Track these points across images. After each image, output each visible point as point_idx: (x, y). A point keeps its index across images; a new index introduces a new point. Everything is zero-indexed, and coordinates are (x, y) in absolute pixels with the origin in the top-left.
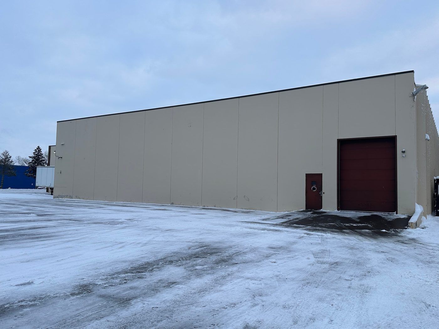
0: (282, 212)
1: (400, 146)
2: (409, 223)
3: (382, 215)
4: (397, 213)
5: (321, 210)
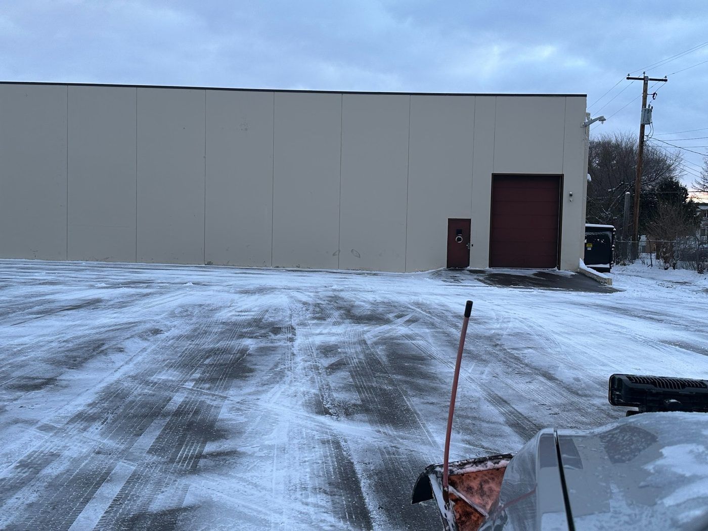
0: (413, 272)
2: (605, 279)
3: (546, 271)
4: (559, 269)
5: (468, 268)
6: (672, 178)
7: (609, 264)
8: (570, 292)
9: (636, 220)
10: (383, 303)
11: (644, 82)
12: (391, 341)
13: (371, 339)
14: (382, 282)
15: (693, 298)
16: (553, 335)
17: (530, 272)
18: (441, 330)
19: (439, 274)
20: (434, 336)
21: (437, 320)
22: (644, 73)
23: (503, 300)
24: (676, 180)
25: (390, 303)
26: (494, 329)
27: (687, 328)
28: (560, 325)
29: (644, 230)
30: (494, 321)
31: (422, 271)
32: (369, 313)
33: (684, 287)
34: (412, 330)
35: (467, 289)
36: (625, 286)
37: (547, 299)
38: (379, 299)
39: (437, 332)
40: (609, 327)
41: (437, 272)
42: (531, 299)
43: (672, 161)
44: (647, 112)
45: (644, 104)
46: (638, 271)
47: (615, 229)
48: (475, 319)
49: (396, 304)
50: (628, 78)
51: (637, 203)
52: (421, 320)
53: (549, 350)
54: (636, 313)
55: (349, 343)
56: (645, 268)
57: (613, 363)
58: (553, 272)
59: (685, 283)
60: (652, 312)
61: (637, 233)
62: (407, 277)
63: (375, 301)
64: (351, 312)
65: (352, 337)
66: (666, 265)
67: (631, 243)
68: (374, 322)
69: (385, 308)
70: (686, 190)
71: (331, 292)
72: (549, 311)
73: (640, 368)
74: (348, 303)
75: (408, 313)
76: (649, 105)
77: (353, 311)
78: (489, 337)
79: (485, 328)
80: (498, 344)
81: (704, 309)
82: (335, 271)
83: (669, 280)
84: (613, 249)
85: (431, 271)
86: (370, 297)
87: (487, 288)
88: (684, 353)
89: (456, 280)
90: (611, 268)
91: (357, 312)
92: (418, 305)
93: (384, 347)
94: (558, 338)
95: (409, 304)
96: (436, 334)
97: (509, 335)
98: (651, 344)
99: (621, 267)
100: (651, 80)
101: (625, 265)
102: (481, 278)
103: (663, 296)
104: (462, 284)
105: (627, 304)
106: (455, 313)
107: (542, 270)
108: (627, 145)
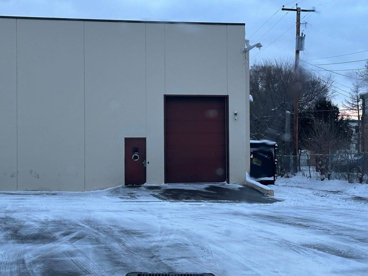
0: (92, 190)
1: (233, 107)
2: (268, 190)
3: (217, 185)
4: (228, 183)
5: (145, 184)
6: (325, 98)
7: (273, 177)
8: (236, 204)
9: (296, 136)
10: (54, 222)
11: (297, 12)
12: (51, 259)
13: (31, 258)
14: (59, 201)
15: (342, 205)
16: (208, 244)
17: (202, 187)
18: (103, 245)
19: (117, 192)
20: (95, 252)
21: (102, 236)
22: (297, 5)
23: (171, 213)
24: (328, 100)
25: (60, 221)
26: (155, 242)
27: (327, 232)
28: (217, 234)
29: (303, 145)
30: (158, 233)
31: (102, 189)
32: (36, 232)
33: (336, 195)
34: (75, 247)
35: (141, 205)
36: (284, 196)
37: (212, 211)
38: (51, 218)
39: (99, 248)
40: (261, 234)
41: (115, 190)
42: (198, 211)
43: (324, 83)
44: (300, 39)
45: (298, 33)
46: (299, 183)
47: (276, 145)
48: (140, 233)
49: (67, 222)
50: (283, 9)
51: (296, 121)
52: (87, 237)
53: (201, 259)
54: (288, 221)
55: (6, 264)
56: (305, 180)
57: (256, 267)
58: (223, 186)
59: (338, 191)
60: (301, 219)
61: (297, 148)
62: (86, 195)
63: (47, 220)
64: (18, 232)
65: (11, 257)
66: (323, 176)
67: (292, 157)
68: (39, 241)
69: (54, 226)
70: (338, 109)
71: (4, 214)
72: (211, 222)
73: (278, 270)
74: (18, 224)
75: (75, 230)
76: (302, 34)
77: (20, 232)
78: (149, 250)
79: (147, 241)
80: (155, 256)
81: (349, 214)
82: (13, 192)
83: (325, 190)
84: (276, 163)
85: (109, 189)
86: (42, 217)
87: (160, 203)
88: (320, 255)
89: (132, 196)
90: (275, 180)
91: (23, 232)
92: (88, 222)
93: (42, 265)
94: (212, 247)
95: (80, 221)
96: (98, 250)
97: (168, 246)
98: (293, 248)
99: (285, 179)
100: (303, 11)
101: (288, 177)
102: (156, 194)
103: (317, 204)
104: (138, 200)
105: (283, 213)
106: (122, 228)
107: (213, 184)
108: (286, 69)
